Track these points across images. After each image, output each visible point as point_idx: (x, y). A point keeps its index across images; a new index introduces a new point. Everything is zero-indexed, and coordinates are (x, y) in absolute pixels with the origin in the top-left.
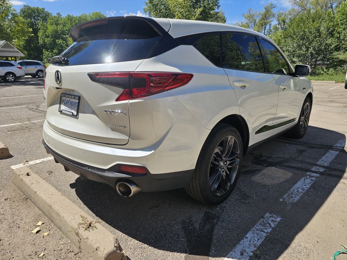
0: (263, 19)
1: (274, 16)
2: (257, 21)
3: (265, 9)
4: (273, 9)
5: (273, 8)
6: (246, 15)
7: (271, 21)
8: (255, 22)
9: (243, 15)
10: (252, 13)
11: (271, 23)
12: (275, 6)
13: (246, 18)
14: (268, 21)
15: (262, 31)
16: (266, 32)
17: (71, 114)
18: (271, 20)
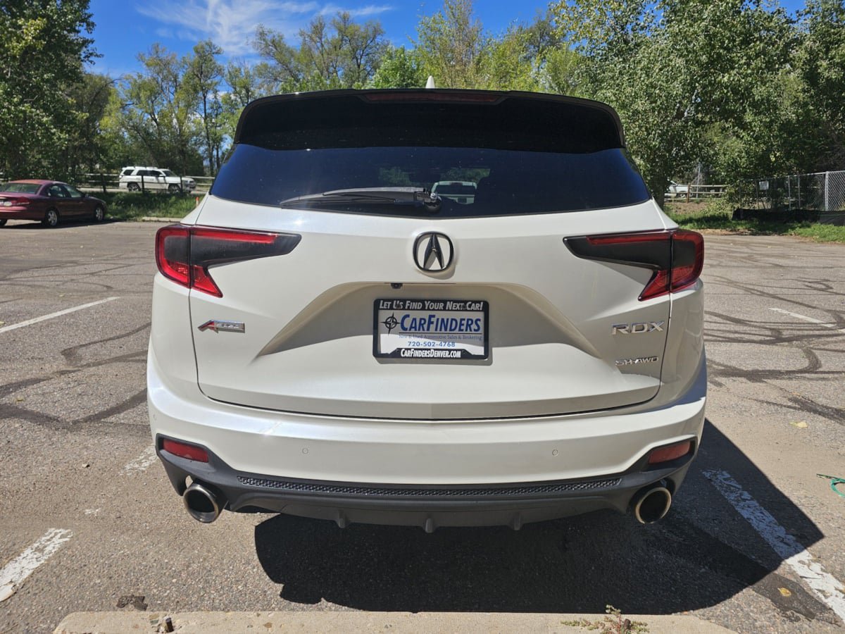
0: (197, 76)
1: (220, 71)
2: (181, 79)
3: (197, 52)
4: (215, 55)
5: (217, 53)
6: (147, 58)
7: (216, 84)
8: (176, 81)
9: (140, 58)
10: (164, 56)
11: (215, 88)
12: (218, 48)
13: (147, 65)
14: (209, 81)
15: (198, 103)
16: (209, 109)
17: (458, 354)
18: (216, 81)
